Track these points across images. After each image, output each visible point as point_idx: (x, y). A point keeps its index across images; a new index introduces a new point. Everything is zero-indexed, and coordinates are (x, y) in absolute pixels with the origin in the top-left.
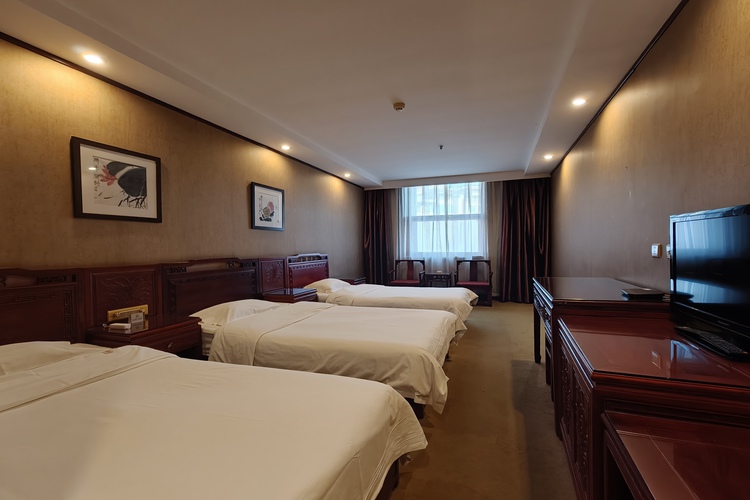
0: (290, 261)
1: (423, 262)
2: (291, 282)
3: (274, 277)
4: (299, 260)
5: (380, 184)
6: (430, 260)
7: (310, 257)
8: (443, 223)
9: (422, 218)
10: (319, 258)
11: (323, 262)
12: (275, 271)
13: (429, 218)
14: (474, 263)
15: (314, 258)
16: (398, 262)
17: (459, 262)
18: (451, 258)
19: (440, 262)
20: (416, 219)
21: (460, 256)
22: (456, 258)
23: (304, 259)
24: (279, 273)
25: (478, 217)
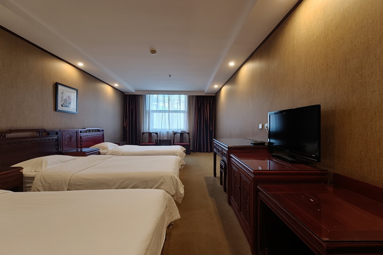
0: (81, 132)
1: (157, 133)
2: (81, 144)
3: (70, 141)
4: (86, 131)
5: (134, 91)
6: (160, 133)
7: (93, 130)
8: (167, 114)
9: (156, 111)
10: (99, 131)
11: (101, 133)
12: (71, 138)
13: (160, 111)
14: (182, 134)
15: (96, 131)
16: (143, 133)
17: (175, 133)
18: (171, 132)
19: (165, 133)
20: (153, 111)
21: (175, 131)
22: (173, 131)
23: (89, 131)
24: (74, 139)
25: (184, 112)
